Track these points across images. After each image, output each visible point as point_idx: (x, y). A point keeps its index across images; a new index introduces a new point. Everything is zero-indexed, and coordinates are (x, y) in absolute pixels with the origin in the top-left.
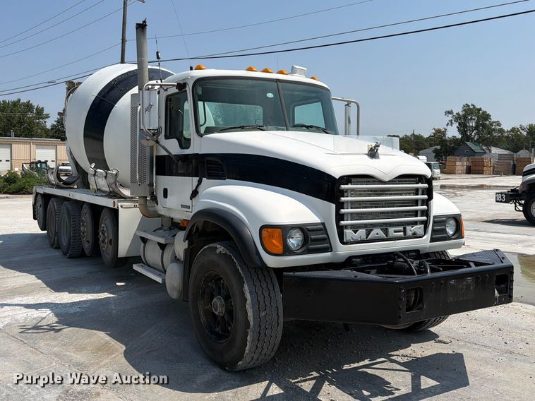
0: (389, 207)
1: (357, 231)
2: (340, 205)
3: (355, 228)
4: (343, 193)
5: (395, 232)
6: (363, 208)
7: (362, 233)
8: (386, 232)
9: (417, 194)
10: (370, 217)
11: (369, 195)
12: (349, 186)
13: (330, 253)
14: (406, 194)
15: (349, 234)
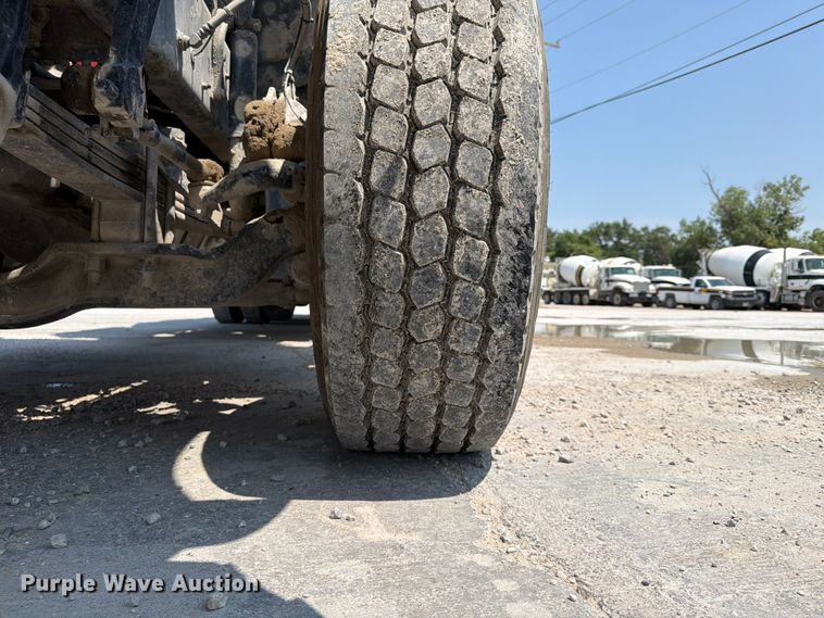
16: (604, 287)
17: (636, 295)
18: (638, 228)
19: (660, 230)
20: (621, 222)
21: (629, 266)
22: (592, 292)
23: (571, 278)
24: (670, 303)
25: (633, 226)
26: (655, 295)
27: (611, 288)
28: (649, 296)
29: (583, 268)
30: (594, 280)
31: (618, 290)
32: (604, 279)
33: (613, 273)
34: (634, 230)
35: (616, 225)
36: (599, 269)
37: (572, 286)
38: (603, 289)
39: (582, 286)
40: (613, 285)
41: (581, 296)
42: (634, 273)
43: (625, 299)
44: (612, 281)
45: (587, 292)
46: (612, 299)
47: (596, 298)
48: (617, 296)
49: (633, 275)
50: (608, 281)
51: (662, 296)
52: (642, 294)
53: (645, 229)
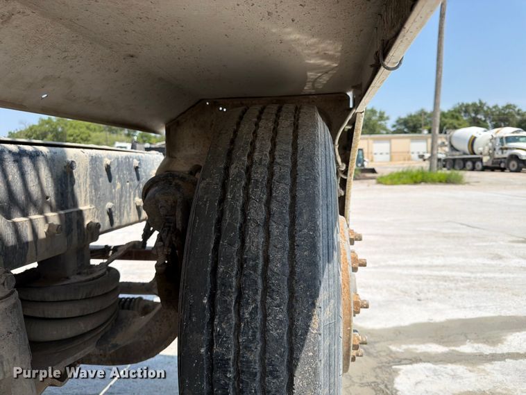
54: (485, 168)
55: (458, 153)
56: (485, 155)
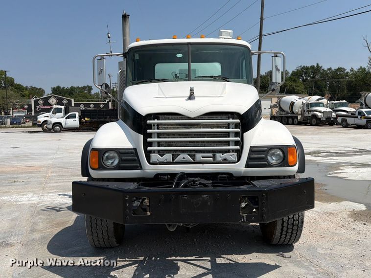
0: (198, 137)
1: (164, 155)
2: (147, 136)
3: (162, 153)
4: (150, 126)
5: (203, 157)
6: (172, 138)
7: (168, 157)
8: (194, 157)
9: (229, 128)
10: (179, 145)
11: (178, 128)
12: (156, 121)
13: (139, 171)
14: (218, 128)
15: (155, 157)
16: (306, 114)
17: (325, 119)
18: (326, 69)
19: (339, 69)
20: (315, 65)
21: (320, 101)
22: (299, 117)
23: (287, 108)
24: (344, 124)
25: (323, 68)
26: (335, 119)
27: (310, 115)
28: (332, 119)
29: (294, 103)
30: (300, 110)
31: (315, 116)
32: (306, 110)
33: (311, 107)
34: (323, 70)
35: (312, 67)
36: (303, 104)
37: (288, 113)
38: (306, 115)
39: (293, 113)
40: (312, 113)
41: (293, 120)
42: (324, 106)
43: (318, 121)
44: (311, 111)
45: (297, 117)
46: (311, 121)
47: (302, 120)
48: (314, 120)
49: (323, 107)
50: (308, 111)
51: (339, 120)
52: (328, 119)
53: (330, 69)
54: (300, 123)
55: (284, 113)
56: (299, 115)
